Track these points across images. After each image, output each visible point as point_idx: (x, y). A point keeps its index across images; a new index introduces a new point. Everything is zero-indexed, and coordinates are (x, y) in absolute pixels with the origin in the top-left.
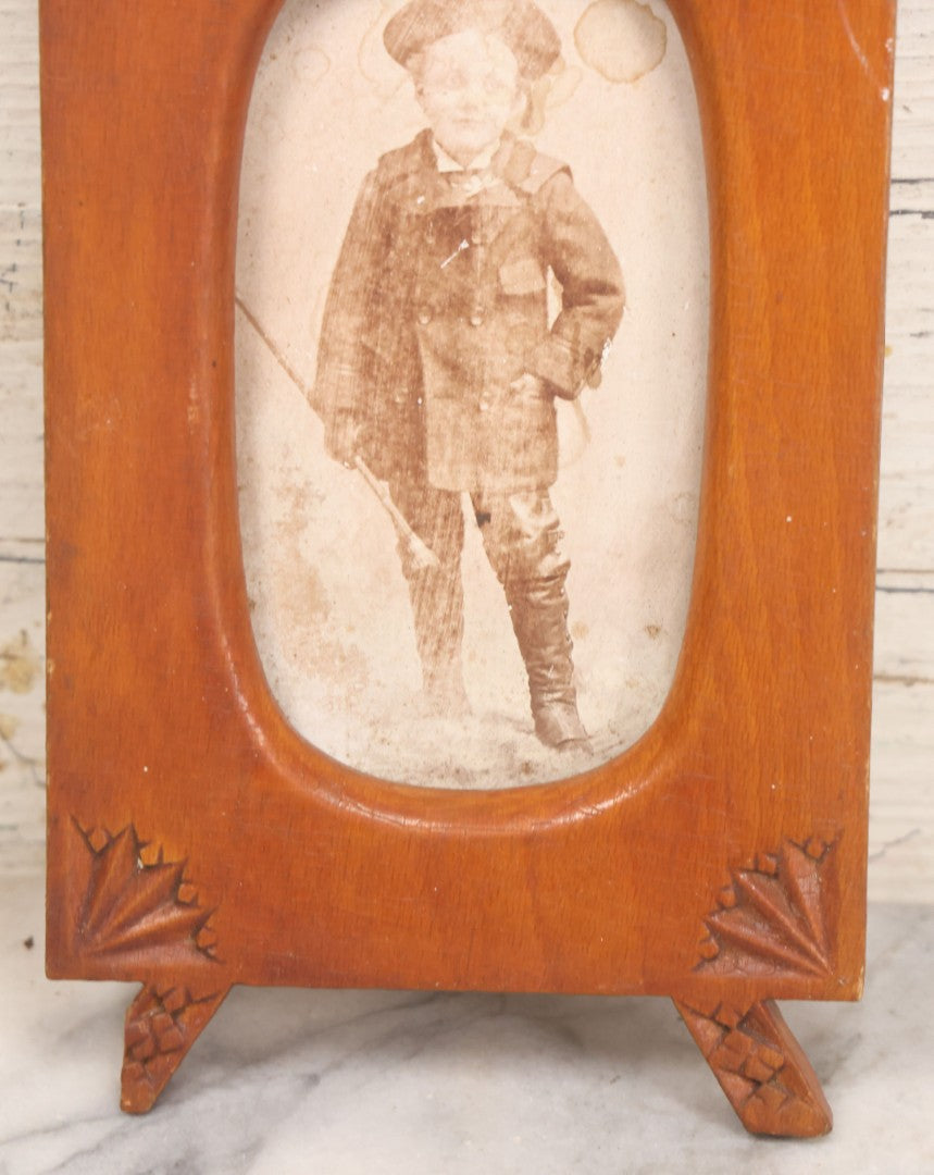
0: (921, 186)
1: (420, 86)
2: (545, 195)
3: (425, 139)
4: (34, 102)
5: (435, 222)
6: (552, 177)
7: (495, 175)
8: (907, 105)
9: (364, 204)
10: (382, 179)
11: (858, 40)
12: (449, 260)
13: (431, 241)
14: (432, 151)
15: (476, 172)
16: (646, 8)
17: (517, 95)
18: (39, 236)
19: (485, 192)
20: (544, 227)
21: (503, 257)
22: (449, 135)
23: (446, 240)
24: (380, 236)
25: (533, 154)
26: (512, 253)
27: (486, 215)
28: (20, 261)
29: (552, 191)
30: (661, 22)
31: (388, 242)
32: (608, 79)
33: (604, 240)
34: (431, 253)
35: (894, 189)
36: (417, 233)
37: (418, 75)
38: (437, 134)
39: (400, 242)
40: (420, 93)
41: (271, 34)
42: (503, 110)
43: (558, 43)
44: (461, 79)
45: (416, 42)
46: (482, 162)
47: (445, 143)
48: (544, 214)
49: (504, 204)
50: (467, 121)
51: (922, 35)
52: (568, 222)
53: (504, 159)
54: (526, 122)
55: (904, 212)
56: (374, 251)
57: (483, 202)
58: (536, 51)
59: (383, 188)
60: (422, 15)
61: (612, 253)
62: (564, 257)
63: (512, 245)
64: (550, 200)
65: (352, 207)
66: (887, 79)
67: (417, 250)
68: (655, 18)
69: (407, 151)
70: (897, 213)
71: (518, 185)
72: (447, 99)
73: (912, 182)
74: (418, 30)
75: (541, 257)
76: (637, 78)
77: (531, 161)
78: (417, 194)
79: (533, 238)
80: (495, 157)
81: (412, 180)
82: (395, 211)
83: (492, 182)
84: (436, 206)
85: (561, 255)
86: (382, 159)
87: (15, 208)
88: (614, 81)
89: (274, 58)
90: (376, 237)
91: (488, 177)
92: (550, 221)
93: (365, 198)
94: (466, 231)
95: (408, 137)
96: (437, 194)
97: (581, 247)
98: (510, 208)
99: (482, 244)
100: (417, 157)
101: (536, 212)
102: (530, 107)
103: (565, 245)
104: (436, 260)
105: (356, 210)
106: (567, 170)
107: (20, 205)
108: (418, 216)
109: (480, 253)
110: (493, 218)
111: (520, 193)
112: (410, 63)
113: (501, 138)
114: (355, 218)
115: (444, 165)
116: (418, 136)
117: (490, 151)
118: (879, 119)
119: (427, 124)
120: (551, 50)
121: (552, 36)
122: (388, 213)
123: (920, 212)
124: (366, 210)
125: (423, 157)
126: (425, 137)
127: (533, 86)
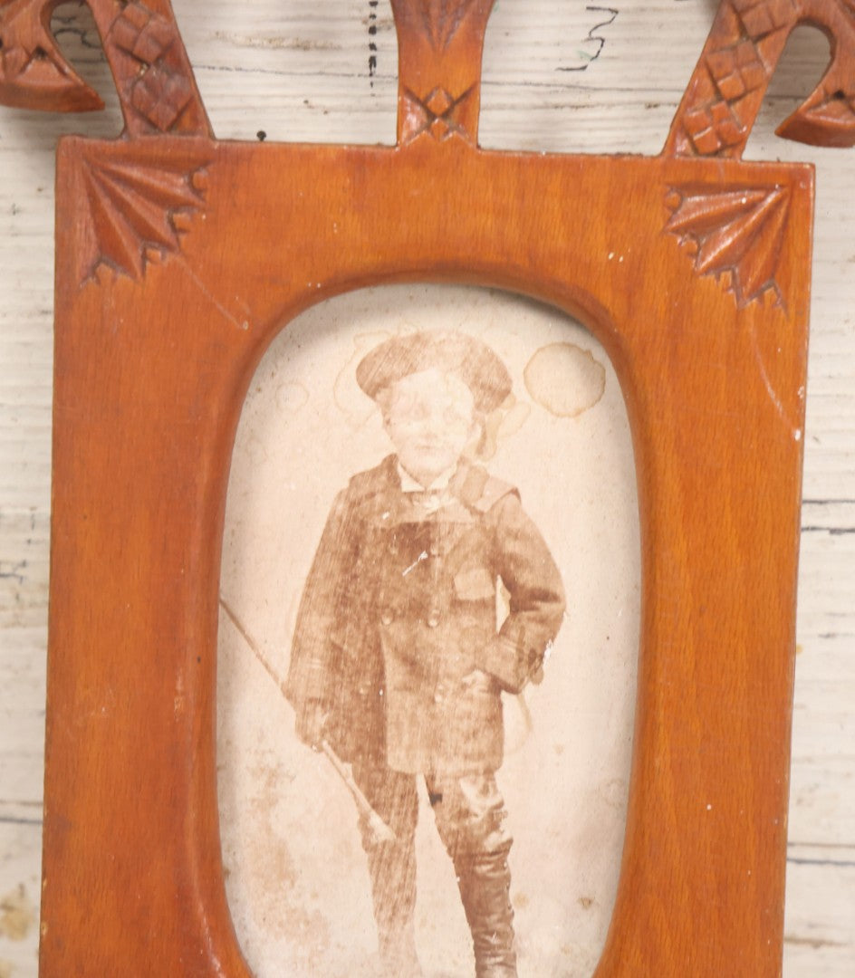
0: (828, 506)
1: (387, 417)
2: (496, 512)
3: (390, 463)
4: (47, 421)
5: (398, 535)
6: (502, 498)
7: (452, 494)
8: (817, 436)
9: (335, 518)
10: (352, 497)
11: (773, 387)
12: (410, 568)
13: (394, 551)
14: (396, 473)
15: (435, 492)
16: (588, 353)
17: (473, 426)
18: (47, 536)
19: (443, 509)
20: (495, 542)
21: (458, 568)
22: (411, 459)
23: (407, 551)
24: (349, 547)
25: (487, 477)
26: (466, 563)
27: (444, 530)
28: (30, 558)
29: (503, 510)
30: (601, 365)
31: (356, 552)
32: (552, 413)
33: (548, 554)
34: (394, 563)
35: (805, 509)
36: (382, 545)
37: (386, 407)
38: (401, 459)
39: (367, 553)
40: (388, 422)
41: (259, 370)
42: (460, 439)
43: (510, 381)
44: (423, 411)
45: (385, 379)
46: (441, 483)
47: (409, 467)
48: (495, 530)
49: (459, 521)
50: (428, 448)
51: (830, 377)
52: (516, 537)
53: (460, 481)
54: (480, 450)
55: (814, 529)
56: (344, 559)
57: (441, 518)
58: (490, 388)
59: (353, 505)
60: (390, 355)
61: (554, 565)
62: (512, 567)
63: (466, 557)
64: (500, 517)
65: (324, 520)
66: (799, 421)
67: (381, 560)
68: (595, 362)
69: (374, 473)
70: (807, 529)
71: (473, 505)
72: (410, 428)
73: (821, 502)
74: (386, 369)
75: (492, 567)
76: (578, 413)
77: (484, 483)
78: (382, 511)
79: (485, 551)
80: (452, 479)
81: (379, 499)
82: (363, 525)
83: (449, 502)
84: (399, 521)
85: (509, 566)
86: (353, 479)
87: (27, 512)
88: (558, 415)
89: (259, 390)
90: (345, 548)
91: (446, 497)
92: (500, 537)
93: (338, 513)
94: (426, 544)
95: (375, 461)
96: (401, 510)
97: (527, 560)
98: (465, 524)
99: (439, 555)
100: (384, 478)
101: (488, 527)
102: (484, 436)
103: (513, 557)
104: (399, 568)
105: (329, 523)
106: (515, 492)
107: (33, 509)
108: (383, 530)
109: (438, 564)
110: (449, 533)
111: (473, 511)
112: (378, 396)
113: (458, 463)
114: (327, 530)
115: (407, 485)
116: (385, 460)
117: (448, 474)
118: (793, 454)
119: (393, 450)
120: (504, 387)
121: (504, 376)
122: (356, 527)
123: (828, 529)
124: (338, 524)
125: (389, 479)
126: (392, 461)
127: (487, 418)
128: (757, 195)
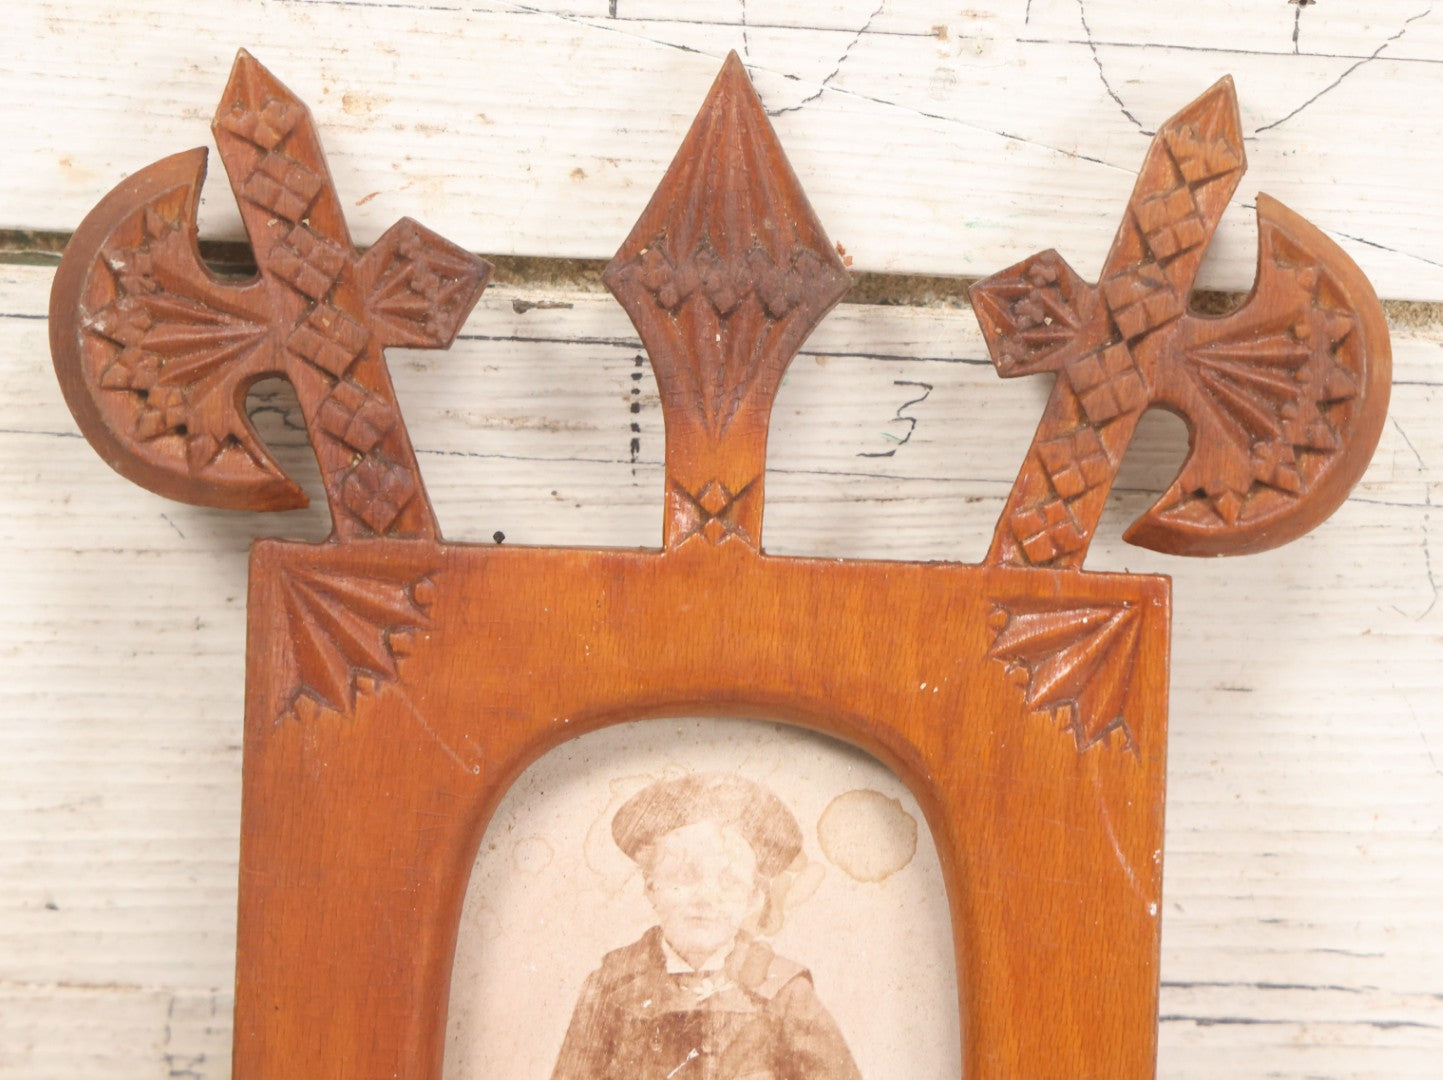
0: (1196, 991)
1: (650, 880)
2: (783, 1000)
3: (653, 938)
4: (232, 881)
5: (662, 1028)
6: (790, 982)
7: (729, 978)
8: (1179, 903)
9: (585, 1007)
10: (605, 979)
11: (1122, 850)
12: (676, 1070)
13: (657, 1048)
14: (661, 949)
15: (707, 974)
16: (896, 803)
17: (755, 892)
18: (229, 1024)
19: (717, 996)
20: (781, 1037)
21: (735, 1067)
22: (679, 933)
23: (673, 1047)
24: (601, 1042)
25: (771, 957)
26: (746, 1064)
27: (718, 1021)
28: (208, 1051)
29: (791, 997)
30: (912, 818)
31: (610, 1049)
32: (853, 877)
33: (847, 1052)
34: (657, 1063)
35: (1164, 993)
36: (643, 1040)
37: (648, 868)
38: (667, 932)
39: (623, 1049)
40: (650, 887)
41: (492, 823)
42: (740, 909)
43: (800, 837)
44: (694, 874)
45: (647, 833)
46: (715, 963)
47: (676, 942)
48: (781, 1022)
49: (738, 1011)
50: (700, 918)
51: (1194, 830)
52: (807, 1032)
53: (739, 960)
54: (763, 922)
55: (1177, 1018)
56: (594, 1058)
57: (715, 1007)
58: (776, 845)
59: (607, 990)
60: (654, 804)
61: (855, 1066)
62: (802, 1069)
63: (746, 1055)
64: (788, 1007)
65: (572, 1009)
66: (1156, 893)
67: (641, 1060)
68: (905, 814)
69: (633, 950)
70: (1169, 1018)
71: (754, 990)
72: (679, 895)
73: (1185, 986)
74: (649, 822)
75: (777, 1068)
76: (884, 876)
77: (769, 963)
78: (643, 997)
79: (769, 1048)
80: (728, 959)
81: (638, 982)
82: (619, 1015)
83: (725, 986)
84: (664, 1011)
85: (799, 1068)
86: (607, 956)
87: (207, 994)
88: (860, 879)
89: (493, 847)
90: (597, 1044)
91: (722, 980)
92: (787, 1030)
93: (588, 1001)
94: (695, 1039)
95: (636, 935)
96: (665, 997)
97: (821, 1061)
98: (745, 1014)
99: (712, 1053)
100: (645, 956)
101: (772, 1019)
102: (768, 905)
103: (803, 1057)
104: (663, 1070)
105: (576, 1013)
106: (807, 975)
107: (214, 990)
108: (643, 1022)
109: (711, 1063)
110: (725, 1025)
111: (755, 998)
112: (639, 855)
113: (736, 938)
114: (574, 1022)
115: (674, 966)
116: (646, 934)
117: (725, 951)
118: (1148, 933)
119: (657, 921)
120: (792, 844)
121: (793, 830)
122: (611, 1017)
123: (1192, 1019)
124: (588, 1014)
125: (651, 957)
126: (655, 935)
127: (771, 882)
128: (1101, 613)
